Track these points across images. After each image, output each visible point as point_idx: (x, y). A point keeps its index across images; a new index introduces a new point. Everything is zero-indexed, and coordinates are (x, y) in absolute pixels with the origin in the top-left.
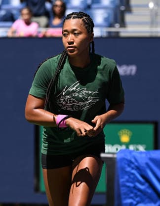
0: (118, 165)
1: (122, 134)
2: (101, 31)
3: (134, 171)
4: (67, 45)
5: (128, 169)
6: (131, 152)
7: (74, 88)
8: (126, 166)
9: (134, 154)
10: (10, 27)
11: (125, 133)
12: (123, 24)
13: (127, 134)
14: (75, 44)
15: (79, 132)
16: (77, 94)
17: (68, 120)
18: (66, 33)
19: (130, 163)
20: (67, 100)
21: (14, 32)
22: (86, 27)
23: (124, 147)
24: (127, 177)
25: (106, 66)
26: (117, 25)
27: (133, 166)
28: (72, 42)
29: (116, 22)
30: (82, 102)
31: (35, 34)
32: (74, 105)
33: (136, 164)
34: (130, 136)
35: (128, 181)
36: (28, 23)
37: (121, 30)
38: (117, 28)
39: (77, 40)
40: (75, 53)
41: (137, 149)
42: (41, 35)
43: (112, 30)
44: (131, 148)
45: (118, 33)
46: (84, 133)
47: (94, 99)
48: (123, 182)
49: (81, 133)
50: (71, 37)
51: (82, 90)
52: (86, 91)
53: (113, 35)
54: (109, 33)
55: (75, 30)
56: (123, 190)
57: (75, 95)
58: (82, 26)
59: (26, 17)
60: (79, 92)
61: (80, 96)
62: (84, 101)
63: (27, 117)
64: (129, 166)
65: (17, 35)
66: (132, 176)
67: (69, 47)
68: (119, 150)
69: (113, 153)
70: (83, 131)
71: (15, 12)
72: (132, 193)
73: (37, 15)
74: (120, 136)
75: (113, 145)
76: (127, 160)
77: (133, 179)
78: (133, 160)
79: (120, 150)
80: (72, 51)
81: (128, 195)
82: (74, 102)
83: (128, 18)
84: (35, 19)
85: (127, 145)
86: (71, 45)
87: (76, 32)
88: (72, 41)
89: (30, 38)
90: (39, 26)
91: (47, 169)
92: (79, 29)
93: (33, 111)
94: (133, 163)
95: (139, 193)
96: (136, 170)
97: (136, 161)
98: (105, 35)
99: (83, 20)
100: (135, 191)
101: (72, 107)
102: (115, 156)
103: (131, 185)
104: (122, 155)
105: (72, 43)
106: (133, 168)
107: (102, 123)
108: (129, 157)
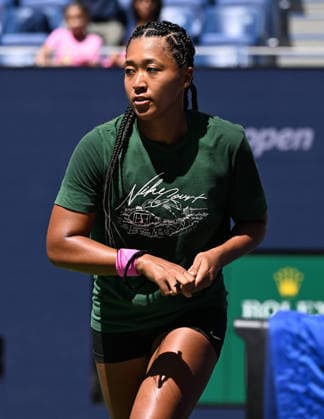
0: (272, 345)
1: (283, 278)
2: (239, 55)
3: (305, 359)
4: (133, 94)
5: (294, 354)
6: (299, 317)
7: (152, 190)
8: (289, 347)
9: (306, 320)
10: (39, 45)
11: (289, 277)
12: (285, 40)
13: (294, 279)
14: (149, 92)
15: (163, 286)
16: (158, 203)
17: (140, 259)
18: (131, 68)
19: (297, 340)
20: (139, 215)
21: (50, 56)
22: (175, 56)
23: (285, 307)
24: (290, 372)
25: (222, 140)
26: (273, 42)
27: (303, 347)
28: (143, 88)
29: (271, 34)
30: (170, 219)
31: (94, 60)
32: (153, 226)
33: (311, 343)
34: (299, 282)
35: (292, 380)
36: (80, 36)
37: (282, 52)
38: (272, 48)
39: (154, 83)
40: (150, 111)
41: (315, 311)
42: (107, 63)
43: (262, 51)
44: (302, 308)
45: (274, 58)
46: (174, 289)
47: (196, 212)
48: (282, 382)
49: (170, 288)
50: (141, 77)
51: (169, 194)
52: (178, 196)
53: (263, 62)
54: (256, 58)
55: (149, 61)
56: (283, 399)
57: (154, 204)
58: (165, 52)
59: (76, 23)
60: (164, 197)
61: (167, 207)
62: (173, 218)
63: (52, 255)
64: (296, 347)
65: (55, 62)
66: (301, 370)
67: (136, 99)
68: (274, 313)
69: (261, 320)
70: (173, 284)
71: (51, 12)
72: (302, 405)
73: (100, 19)
74: (278, 282)
75: (262, 301)
76: (291, 334)
77: (305, 375)
78: (304, 335)
79: (277, 314)
80: (143, 109)
81: (294, 409)
82: (153, 219)
83: (297, 25)
84: (94, 28)
85: (293, 302)
86: (141, 95)
87: (152, 66)
88: (143, 85)
89: (83, 69)
90: (104, 43)
91: (105, 362)
92: (159, 60)
93: (65, 241)
94: (304, 341)
95: (317, 407)
96: (310, 356)
97: (311, 335)
98: (246, 62)
99: (168, 39)
100: (309, 402)
101: (151, 231)
102: (266, 325)
103: (300, 388)
104: (281, 324)
105: (143, 90)
106: (303, 353)
107: (211, 270)
108: (295, 328)
